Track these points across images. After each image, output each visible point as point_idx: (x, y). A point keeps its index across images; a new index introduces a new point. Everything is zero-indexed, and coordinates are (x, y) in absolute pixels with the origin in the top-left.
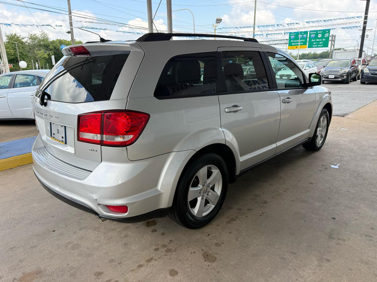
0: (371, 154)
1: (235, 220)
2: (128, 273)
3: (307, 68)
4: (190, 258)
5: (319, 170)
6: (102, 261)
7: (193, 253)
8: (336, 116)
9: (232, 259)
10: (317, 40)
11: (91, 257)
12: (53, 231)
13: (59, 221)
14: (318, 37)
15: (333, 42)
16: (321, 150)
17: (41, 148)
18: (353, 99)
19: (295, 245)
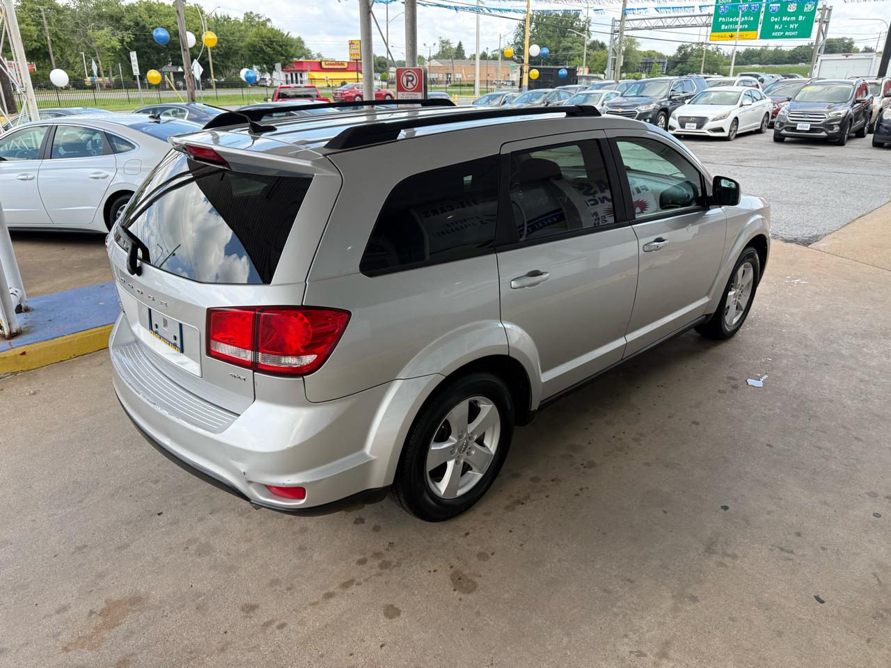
0: (843, 352)
1: (523, 504)
2: (305, 608)
3: (747, 102)
4: (426, 584)
5: (719, 391)
6: (257, 582)
7: (432, 572)
8: (791, 242)
9: (507, 588)
10: (784, 19)
11: (235, 572)
12: (159, 514)
13: (170, 492)
14: (789, 10)
15: (824, 26)
16: (734, 339)
17: (128, 344)
18: (844, 192)
19: (636, 564)
